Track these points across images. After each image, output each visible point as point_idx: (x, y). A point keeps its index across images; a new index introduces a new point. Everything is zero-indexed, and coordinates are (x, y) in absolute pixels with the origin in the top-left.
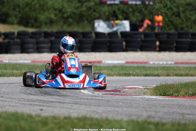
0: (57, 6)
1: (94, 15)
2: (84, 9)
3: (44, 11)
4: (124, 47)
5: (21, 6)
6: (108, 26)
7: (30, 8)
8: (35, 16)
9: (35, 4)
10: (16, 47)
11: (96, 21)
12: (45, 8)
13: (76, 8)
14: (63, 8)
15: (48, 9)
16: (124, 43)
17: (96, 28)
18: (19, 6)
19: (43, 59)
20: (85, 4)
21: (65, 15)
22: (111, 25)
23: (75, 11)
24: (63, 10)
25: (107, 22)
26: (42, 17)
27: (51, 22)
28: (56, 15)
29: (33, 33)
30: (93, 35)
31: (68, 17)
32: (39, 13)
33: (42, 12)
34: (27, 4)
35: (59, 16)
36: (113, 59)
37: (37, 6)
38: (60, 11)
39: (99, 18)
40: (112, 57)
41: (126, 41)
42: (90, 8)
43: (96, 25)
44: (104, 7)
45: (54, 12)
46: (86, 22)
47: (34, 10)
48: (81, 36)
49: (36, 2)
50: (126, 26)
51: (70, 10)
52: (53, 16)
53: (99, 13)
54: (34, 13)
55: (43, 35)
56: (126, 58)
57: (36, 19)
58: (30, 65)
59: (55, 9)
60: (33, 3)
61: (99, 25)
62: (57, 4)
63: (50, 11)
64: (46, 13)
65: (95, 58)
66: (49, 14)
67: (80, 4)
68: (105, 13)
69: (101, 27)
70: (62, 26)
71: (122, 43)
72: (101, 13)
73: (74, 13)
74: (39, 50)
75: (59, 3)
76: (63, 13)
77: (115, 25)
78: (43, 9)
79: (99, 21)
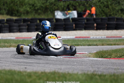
0: (31, 2)
1: (55, 8)
2: (48, 4)
3: (23, 6)
4: (74, 28)
5: (8, 3)
6: (64, 15)
7: (14, 4)
8: (17, 9)
9: (17, 2)
10: (6, 29)
11: (56, 11)
12: (23, 4)
13: (43, 4)
14: (35, 3)
15: (25, 4)
16: (74, 25)
17: (56, 16)
18: (7, 3)
19: (23, 36)
20: (48, 1)
21: (36, 8)
22: (65, 14)
23: (42, 5)
24: (35, 5)
25: (63, 12)
26: (22, 10)
27: (27, 13)
28: (30, 8)
29: (16, 20)
30: (54, 21)
31: (38, 9)
32: (20, 7)
33: (21, 6)
34: (12, 2)
35: (32, 8)
36: (67, 35)
37: (18, 2)
38: (33, 5)
39: (58, 10)
40: (67, 34)
41: (75, 24)
42: (51, 4)
43: (56, 14)
44: (60, 2)
45: (29, 6)
46: (49, 12)
47: (17, 5)
50: (75, 14)
51: (39, 5)
52: (28, 9)
53: (57, 6)
54: (16, 7)
55: (22, 21)
56: (76, 35)
57: (18, 11)
58: (15, 40)
59: (30, 5)
60: (16, 1)
61: (57, 14)
62: (31, 1)
63: (27, 6)
64: (24, 7)
66: (26, 7)
67: (45, 1)
68: (61, 6)
69: (59, 15)
70: (34, 15)
71: (73, 25)
72: (59, 6)
73: (42, 7)
74: (20, 31)
76: (35, 7)
77: (67, 14)
78: (22, 5)
79: (57, 11)
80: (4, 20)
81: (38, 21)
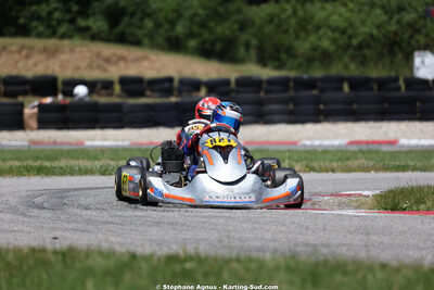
0: (335, 20)
1: (418, 41)
2: (393, 27)
3: (308, 33)
5: (258, 21)
7: (278, 27)
8: (287, 43)
9: (289, 17)
11: (417, 53)
12: (310, 27)
13: (379, 27)
14: (351, 25)
15: (318, 28)
17: (418, 68)
18: (253, 24)
20: (396, 17)
21: (355, 42)
23: (375, 32)
24: (350, 31)
26: (303, 46)
28: (334, 41)
31: (360, 46)
32: (297, 37)
33: (303, 34)
34: (271, 18)
35: (341, 42)
36: (423, 134)
37: (293, 21)
38: (343, 32)
40: (422, 132)
43: (417, 61)
45: (330, 34)
46: (400, 56)
48: (376, 87)
49: (289, 12)
51: (364, 30)
52: (326, 44)
53: (427, 35)
54: (284, 36)
57: (290, 51)
59: (334, 30)
60: (283, 16)
61: (423, 62)
62: (336, 17)
63: (321, 32)
64: (312, 38)
65: (385, 133)
66: (320, 39)
67: (386, 17)
70: (346, 66)
73: (372, 36)
74: (265, 119)
75: (340, 15)
76: (350, 38)
78: (304, 29)
79: (422, 53)
80: (226, 82)
81: (346, 87)
